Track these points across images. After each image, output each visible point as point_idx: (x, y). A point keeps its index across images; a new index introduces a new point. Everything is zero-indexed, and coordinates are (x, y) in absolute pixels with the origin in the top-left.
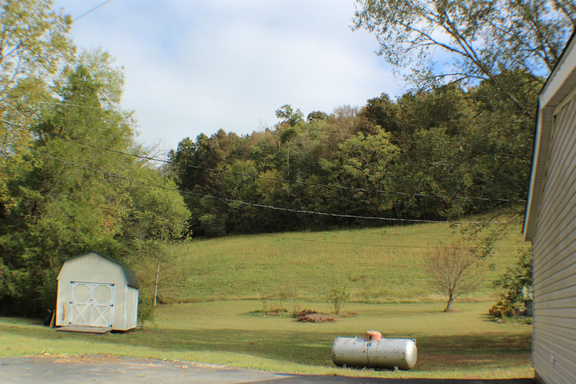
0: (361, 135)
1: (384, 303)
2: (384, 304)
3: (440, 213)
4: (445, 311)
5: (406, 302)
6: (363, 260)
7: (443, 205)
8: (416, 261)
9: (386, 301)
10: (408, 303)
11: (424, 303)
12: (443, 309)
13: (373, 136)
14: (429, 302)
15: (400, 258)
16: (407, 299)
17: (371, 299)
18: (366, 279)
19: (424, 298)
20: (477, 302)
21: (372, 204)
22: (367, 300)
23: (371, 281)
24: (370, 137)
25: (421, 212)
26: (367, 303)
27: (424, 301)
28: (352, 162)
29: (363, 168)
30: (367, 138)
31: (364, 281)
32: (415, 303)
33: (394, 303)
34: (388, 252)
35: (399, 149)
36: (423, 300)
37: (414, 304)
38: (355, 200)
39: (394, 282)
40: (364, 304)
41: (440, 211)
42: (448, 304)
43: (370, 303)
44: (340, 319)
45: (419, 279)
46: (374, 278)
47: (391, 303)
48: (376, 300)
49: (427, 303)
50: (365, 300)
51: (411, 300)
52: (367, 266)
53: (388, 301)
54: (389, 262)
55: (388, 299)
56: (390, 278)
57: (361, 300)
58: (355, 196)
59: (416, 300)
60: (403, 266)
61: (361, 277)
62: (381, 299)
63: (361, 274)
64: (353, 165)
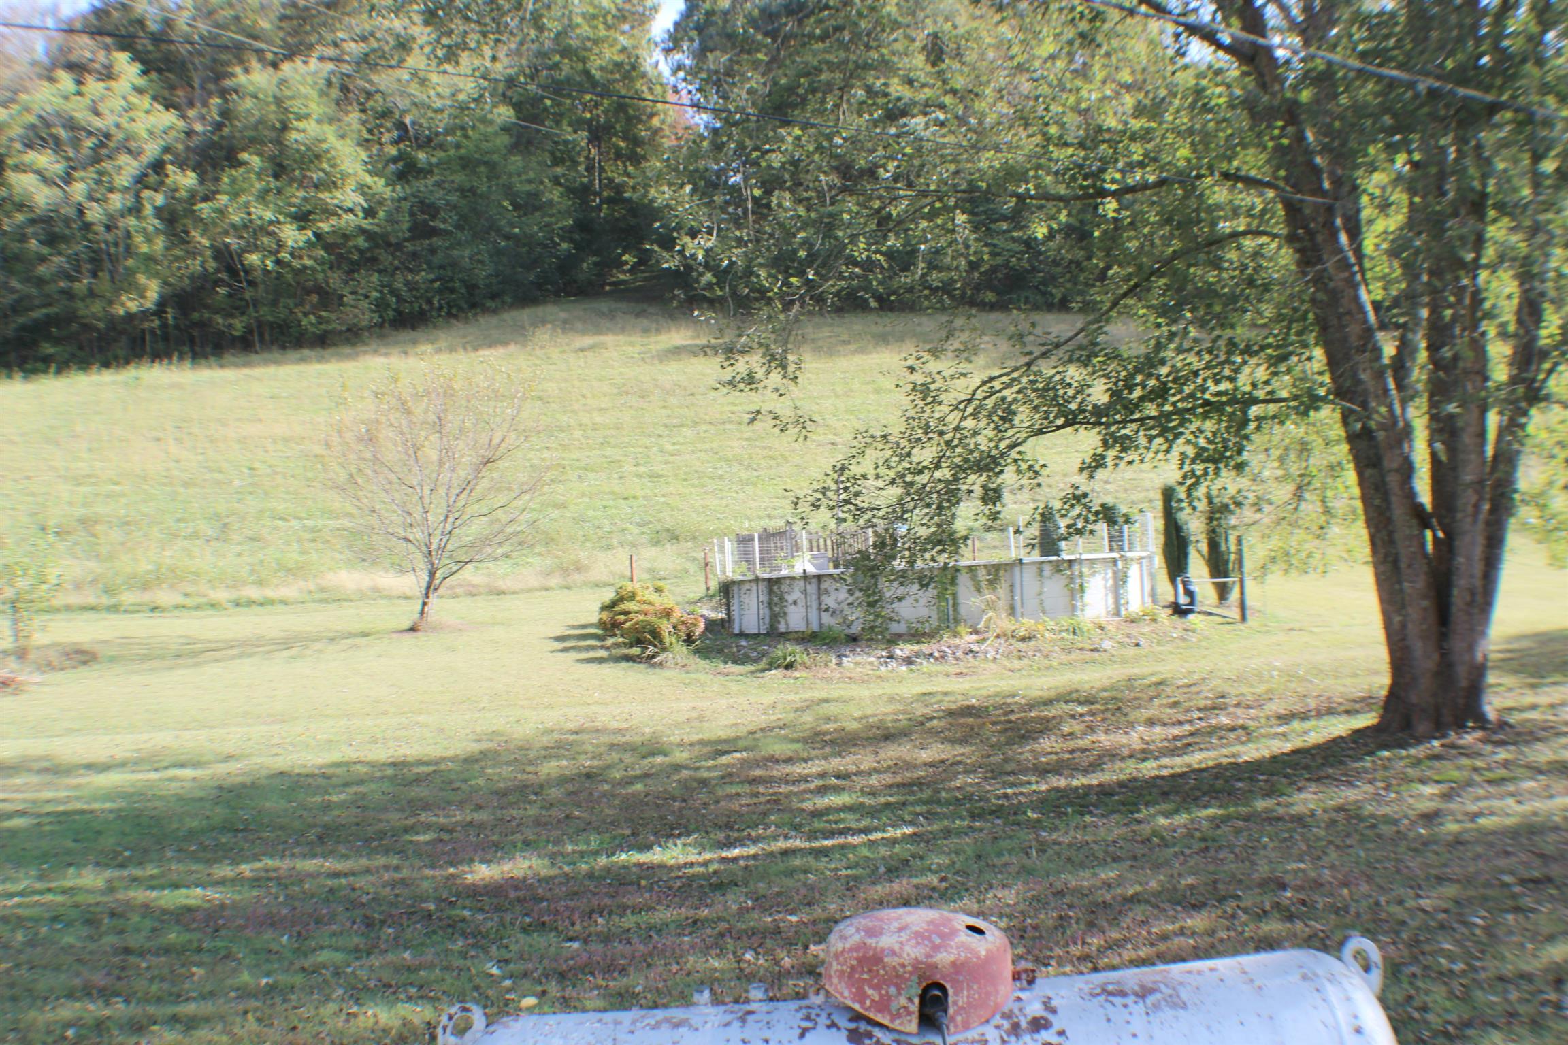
0: (66, 81)
1: (177, 607)
2: (176, 613)
3: (304, 322)
4: (413, 629)
5: (250, 603)
6: (80, 464)
7: (315, 298)
8: (257, 465)
9: (181, 600)
10: (261, 604)
11: (314, 601)
12: (407, 624)
13: (102, 85)
14: (331, 598)
15: (200, 458)
16: (253, 593)
17: (128, 598)
18: (99, 528)
19: (312, 587)
20: (501, 593)
21: (92, 294)
22: (113, 601)
23: (116, 535)
24: (94, 87)
25: (245, 318)
26: (114, 609)
27: (317, 596)
28: (33, 163)
29: (68, 179)
30: (83, 89)
31: (94, 536)
32: (283, 602)
33: (213, 605)
34: (158, 440)
35: (181, 124)
36: (310, 592)
37: (282, 608)
38: (40, 282)
39: (195, 535)
40: (105, 615)
41: (306, 314)
42: (424, 604)
43: (126, 611)
44: (37, 677)
45: (280, 523)
46: (127, 523)
47: (198, 607)
48: (147, 597)
49: (326, 601)
50: (105, 600)
51: (270, 593)
52: (94, 484)
53: (189, 602)
54: (168, 470)
55: (186, 595)
56: (179, 520)
57: (91, 601)
58: (42, 270)
59: (290, 591)
60: (219, 483)
61: (82, 521)
62: (163, 597)
63: (79, 512)
64: (38, 172)
